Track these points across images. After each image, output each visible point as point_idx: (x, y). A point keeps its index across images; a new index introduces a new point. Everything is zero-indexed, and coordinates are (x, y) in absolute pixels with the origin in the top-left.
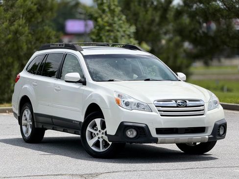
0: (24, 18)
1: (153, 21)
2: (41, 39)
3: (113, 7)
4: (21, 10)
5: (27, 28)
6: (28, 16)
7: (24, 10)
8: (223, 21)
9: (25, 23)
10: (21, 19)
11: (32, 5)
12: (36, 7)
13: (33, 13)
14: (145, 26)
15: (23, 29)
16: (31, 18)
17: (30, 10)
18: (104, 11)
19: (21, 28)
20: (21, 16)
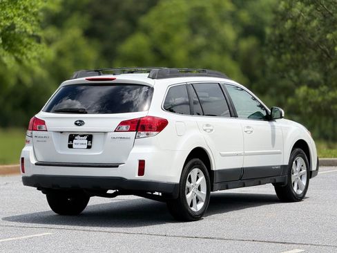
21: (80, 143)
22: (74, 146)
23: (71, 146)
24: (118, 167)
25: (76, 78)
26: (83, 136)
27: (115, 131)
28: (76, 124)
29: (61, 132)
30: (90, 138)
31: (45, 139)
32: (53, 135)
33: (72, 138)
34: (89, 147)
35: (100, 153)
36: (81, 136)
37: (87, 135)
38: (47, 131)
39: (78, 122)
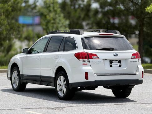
0: (4, 15)
1: (80, 17)
2: (14, 28)
3: (56, 9)
4: (2, 10)
5: (6, 21)
6: (6, 14)
7: (4, 10)
8: (123, 17)
9: (5, 18)
10: (2, 16)
11: (9, 7)
12: (11, 8)
13: (9, 12)
14: (75, 20)
15: (3, 22)
16: (8, 15)
17: (7, 10)
18: (50, 11)
19: (2, 21)
20: (3, 14)
21: (115, 64)
22: (113, 66)
23: (111, 66)
24: (136, 74)
26: (116, 61)
27: (131, 58)
28: (114, 55)
29: (106, 59)
30: (120, 62)
33: (111, 62)
34: (120, 66)
35: (126, 68)
36: (115, 61)
37: (118, 60)
38: (99, 59)
39: (115, 55)
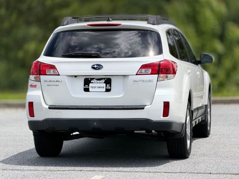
21: (97, 86)
22: (91, 90)
23: (87, 90)
24: (143, 108)
25: (67, 24)
26: (100, 79)
27: (137, 74)
28: (93, 68)
29: (76, 76)
30: (108, 81)
31: (57, 83)
32: (66, 79)
33: (87, 81)
34: (108, 90)
35: (122, 95)
36: (98, 80)
37: (104, 79)
38: (59, 75)
39: (95, 66)
